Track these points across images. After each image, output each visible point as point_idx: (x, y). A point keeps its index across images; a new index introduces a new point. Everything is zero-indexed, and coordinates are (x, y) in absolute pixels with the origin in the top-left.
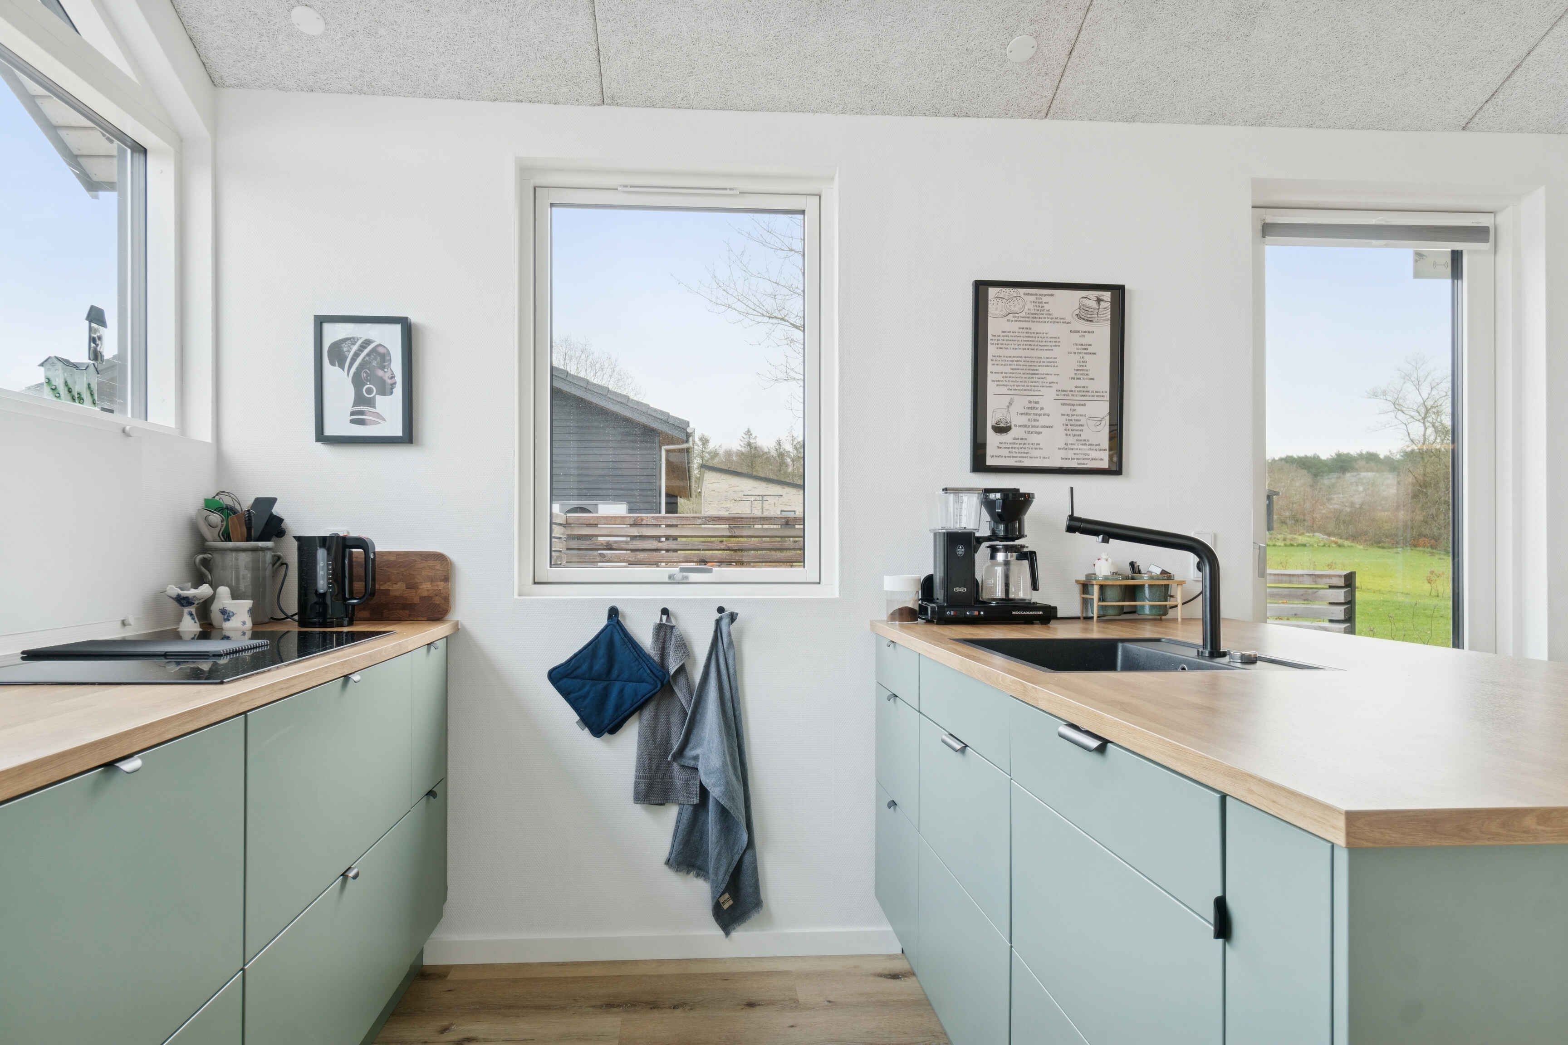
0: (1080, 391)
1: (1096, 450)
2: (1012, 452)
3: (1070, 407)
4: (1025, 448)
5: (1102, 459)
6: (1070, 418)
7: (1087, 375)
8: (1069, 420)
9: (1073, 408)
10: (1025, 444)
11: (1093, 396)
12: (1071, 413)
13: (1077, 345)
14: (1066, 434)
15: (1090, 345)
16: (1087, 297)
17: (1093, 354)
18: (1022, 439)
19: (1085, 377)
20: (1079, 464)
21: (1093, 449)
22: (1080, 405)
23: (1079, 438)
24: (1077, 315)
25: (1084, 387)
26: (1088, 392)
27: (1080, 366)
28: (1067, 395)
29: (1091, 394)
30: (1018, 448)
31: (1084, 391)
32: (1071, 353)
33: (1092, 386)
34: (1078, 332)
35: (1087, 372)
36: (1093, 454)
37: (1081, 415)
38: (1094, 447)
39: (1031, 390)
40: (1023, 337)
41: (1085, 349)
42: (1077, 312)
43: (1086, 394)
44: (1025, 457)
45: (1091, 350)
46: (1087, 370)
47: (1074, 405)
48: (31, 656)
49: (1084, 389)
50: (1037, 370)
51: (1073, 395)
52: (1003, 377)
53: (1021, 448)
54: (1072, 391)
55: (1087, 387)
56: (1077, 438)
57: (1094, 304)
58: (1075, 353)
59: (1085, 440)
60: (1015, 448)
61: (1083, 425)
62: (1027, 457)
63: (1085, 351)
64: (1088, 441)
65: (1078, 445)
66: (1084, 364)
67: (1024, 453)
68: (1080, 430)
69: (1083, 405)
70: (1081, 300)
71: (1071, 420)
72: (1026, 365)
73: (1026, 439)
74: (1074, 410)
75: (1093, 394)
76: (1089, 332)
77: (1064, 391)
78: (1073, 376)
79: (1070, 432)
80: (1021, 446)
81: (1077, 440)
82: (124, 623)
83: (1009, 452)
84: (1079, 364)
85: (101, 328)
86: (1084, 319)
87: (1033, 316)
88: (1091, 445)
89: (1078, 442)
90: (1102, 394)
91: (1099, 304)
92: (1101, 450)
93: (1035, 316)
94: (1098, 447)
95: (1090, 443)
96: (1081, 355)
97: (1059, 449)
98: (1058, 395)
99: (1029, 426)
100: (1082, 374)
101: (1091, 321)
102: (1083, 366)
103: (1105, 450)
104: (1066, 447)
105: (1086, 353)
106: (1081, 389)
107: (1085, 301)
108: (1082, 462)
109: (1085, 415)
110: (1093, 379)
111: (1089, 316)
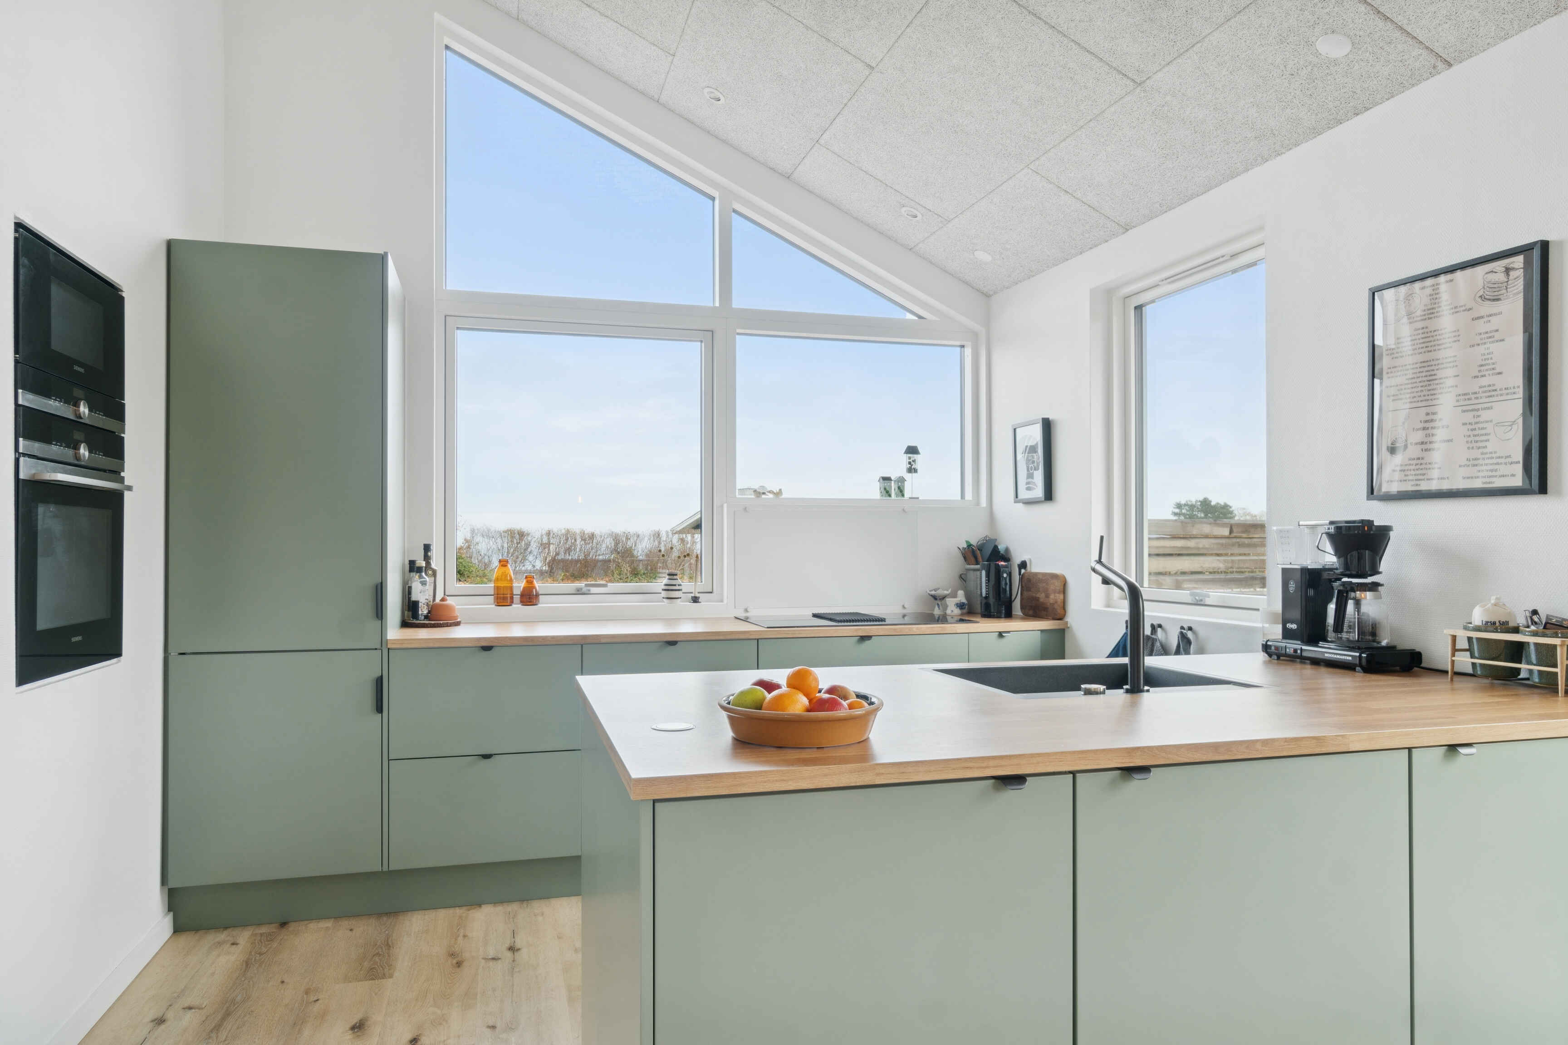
0: (1485, 392)
1: (1506, 464)
2: (1407, 475)
3: (1472, 414)
4: (1422, 469)
5: (1513, 475)
6: (1473, 427)
7: (1493, 369)
8: (1472, 430)
9: (1476, 413)
10: (1421, 464)
11: (1501, 395)
12: (1473, 421)
13: (1481, 334)
14: (1468, 448)
15: (1497, 331)
16: (1492, 271)
17: (1501, 341)
18: (1419, 459)
19: (1490, 372)
20: (1484, 483)
21: (1501, 463)
22: (1485, 409)
23: (1485, 451)
24: (1481, 297)
25: (1490, 386)
26: (1496, 390)
27: (1485, 359)
28: (1469, 399)
29: (1499, 392)
30: (1414, 470)
31: (1491, 391)
32: (1473, 346)
33: (1499, 382)
34: (1482, 317)
35: (1493, 366)
36: (1503, 469)
37: (1487, 422)
38: (1503, 461)
39: (1428, 400)
40: (1419, 339)
41: (1490, 337)
42: (1481, 293)
43: (1493, 393)
44: (1422, 480)
45: (1497, 336)
46: (1493, 364)
47: (1478, 410)
48: (815, 616)
49: (1490, 388)
50: (1435, 375)
51: (1477, 398)
52: (1399, 390)
53: (1417, 470)
54: (1476, 393)
55: (1494, 385)
56: (1481, 450)
57: (1501, 277)
58: (1479, 345)
59: (1491, 453)
60: (1410, 470)
61: (1489, 434)
62: (1424, 480)
63: (1491, 340)
64: (1495, 452)
65: (1484, 459)
66: (1489, 356)
67: (1421, 474)
68: (1486, 441)
69: (1488, 408)
70: (1486, 276)
71: (1475, 429)
72: (1423, 372)
73: (1423, 459)
74: (1479, 416)
75: (1501, 392)
76: (1495, 314)
77: (1465, 394)
78: (1477, 374)
79: (1475, 445)
80: (1417, 467)
81: (1482, 454)
82: (904, 607)
83: (1405, 475)
84: (1484, 357)
85: (915, 455)
86: (1489, 300)
87: (1429, 312)
88: (1499, 457)
89: (1483, 456)
90: (1512, 391)
91: (1508, 275)
92: (1512, 463)
93: (1431, 311)
94: (1509, 460)
95: (1498, 455)
96: (1486, 346)
97: (1460, 466)
98: (1458, 401)
99: (1426, 443)
100: (1487, 370)
101: (1498, 300)
102: (1488, 359)
103: (1518, 462)
104: (1468, 463)
105: (1493, 342)
106: (1487, 389)
107: (1491, 277)
108: (1488, 480)
109: (1491, 421)
110: (1500, 373)
111: (1496, 293)
